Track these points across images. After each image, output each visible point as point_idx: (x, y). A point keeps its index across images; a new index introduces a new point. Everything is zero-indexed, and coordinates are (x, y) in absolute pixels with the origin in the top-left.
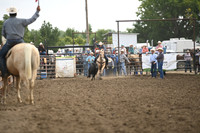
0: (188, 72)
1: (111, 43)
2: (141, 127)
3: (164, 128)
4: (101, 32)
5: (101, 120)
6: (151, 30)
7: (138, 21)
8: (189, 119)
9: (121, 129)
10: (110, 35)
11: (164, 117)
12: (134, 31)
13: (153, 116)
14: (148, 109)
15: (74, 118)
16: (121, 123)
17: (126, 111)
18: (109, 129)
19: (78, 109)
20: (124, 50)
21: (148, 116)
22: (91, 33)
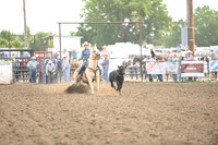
0: (135, 79)
1: (52, 47)
2: (84, 139)
3: (109, 140)
4: (40, 35)
5: (41, 131)
6: (96, 34)
7: (82, 24)
8: (135, 129)
9: (63, 141)
10: (51, 38)
11: (109, 127)
12: (78, 34)
13: (98, 126)
14: (92, 118)
15: (10, 130)
16: (63, 134)
17: (68, 121)
18: (49, 141)
19: (14, 120)
20: (67, 54)
21: (92, 127)
22: (29, 36)
